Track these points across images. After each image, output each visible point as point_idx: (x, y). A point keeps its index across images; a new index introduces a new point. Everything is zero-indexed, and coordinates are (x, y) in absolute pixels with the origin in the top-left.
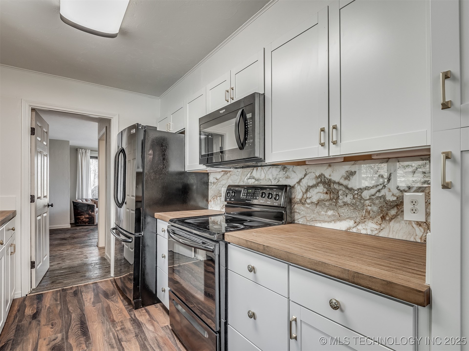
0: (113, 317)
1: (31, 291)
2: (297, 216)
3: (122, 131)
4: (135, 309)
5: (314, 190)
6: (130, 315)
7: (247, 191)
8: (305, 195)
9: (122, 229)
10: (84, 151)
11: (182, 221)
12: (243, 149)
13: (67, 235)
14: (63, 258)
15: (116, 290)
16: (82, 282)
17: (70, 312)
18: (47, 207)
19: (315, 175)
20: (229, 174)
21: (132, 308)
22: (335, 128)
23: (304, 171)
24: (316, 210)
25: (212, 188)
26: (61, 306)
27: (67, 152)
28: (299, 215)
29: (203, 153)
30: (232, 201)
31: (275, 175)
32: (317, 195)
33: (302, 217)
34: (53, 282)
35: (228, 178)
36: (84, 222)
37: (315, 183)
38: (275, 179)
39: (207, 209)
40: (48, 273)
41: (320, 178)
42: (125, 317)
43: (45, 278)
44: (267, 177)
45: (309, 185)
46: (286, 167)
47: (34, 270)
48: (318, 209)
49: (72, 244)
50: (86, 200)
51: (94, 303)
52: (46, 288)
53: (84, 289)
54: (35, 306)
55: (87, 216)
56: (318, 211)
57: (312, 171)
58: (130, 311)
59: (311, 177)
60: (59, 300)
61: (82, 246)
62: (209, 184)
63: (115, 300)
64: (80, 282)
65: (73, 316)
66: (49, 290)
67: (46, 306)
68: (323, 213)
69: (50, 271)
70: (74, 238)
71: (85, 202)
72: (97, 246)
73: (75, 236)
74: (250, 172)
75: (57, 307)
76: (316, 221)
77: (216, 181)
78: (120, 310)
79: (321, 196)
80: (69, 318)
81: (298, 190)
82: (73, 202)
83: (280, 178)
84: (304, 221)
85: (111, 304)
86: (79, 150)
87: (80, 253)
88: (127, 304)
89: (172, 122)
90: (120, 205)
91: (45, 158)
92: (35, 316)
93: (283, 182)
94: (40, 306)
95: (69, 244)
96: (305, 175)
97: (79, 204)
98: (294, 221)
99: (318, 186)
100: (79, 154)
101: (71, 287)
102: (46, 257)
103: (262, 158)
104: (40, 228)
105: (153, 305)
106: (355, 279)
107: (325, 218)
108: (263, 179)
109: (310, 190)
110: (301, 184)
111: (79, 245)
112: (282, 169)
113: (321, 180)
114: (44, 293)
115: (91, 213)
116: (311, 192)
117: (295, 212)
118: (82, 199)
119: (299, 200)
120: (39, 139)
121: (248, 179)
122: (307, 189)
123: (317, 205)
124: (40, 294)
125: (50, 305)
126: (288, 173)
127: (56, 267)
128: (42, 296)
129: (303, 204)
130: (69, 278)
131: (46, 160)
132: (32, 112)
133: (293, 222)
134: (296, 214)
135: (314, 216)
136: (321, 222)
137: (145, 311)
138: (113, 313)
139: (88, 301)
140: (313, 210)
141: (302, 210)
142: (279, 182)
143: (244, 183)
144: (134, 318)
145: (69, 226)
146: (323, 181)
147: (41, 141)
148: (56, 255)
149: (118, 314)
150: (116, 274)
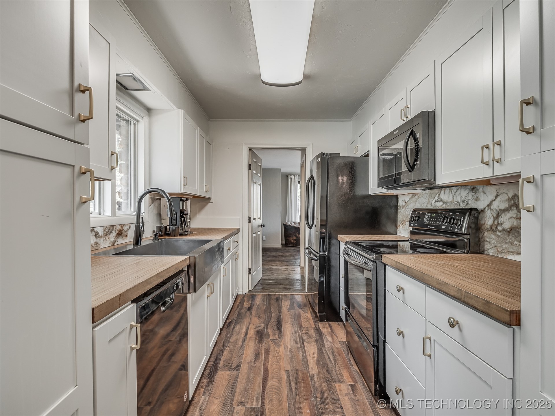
0: (301, 323)
1: (248, 292)
2: (487, 246)
3: (312, 160)
4: (320, 322)
5: (506, 215)
6: (315, 325)
7: (431, 215)
8: (497, 221)
9: (313, 250)
10: (293, 177)
11: (356, 244)
12: (412, 171)
13: (278, 254)
14: (272, 272)
15: (308, 303)
16: (283, 292)
17: (271, 311)
18: (260, 227)
19: (507, 197)
20: (416, 197)
21: (318, 320)
22: (499, 144)
23: (495, 191)
24: (508, 240)
25: (400, 211)
26: (266, 306)
27: (279, 179)
28: (489, 244)
29: (381, 176)
30: (416, 226)
31: (464, 197)
32: (509, 221)
33: (493, 247)
34: (263, 288)
35: (416, 201)
36: (292, 243)
37: (507, 206)
38: (463, 201)
39: (396, 235)
40: (261, 281)
41: (513, 200)
42: (311, 325)
43: (258, 284)
44: (455, 200)
45: (500, 208)
46: (475, 188)
47: (250, 275)
48: (510, 238)
49: (281, 262)
50: (295, 223)
51: (289, 310)
52: (258, 291)
53: (283, 298)
54: (250, 302)
55: (295, 238)
56: (511, 240)
57: (504, 191)
58: (316, 322)
59: (503, 199)
60: (265, 302)
61: (288, 264)
62: (398, 207)
63: (306, 311)
64: (282, 292)
65: (273, 315)
66: (260, 293)
67: (257, 304)
68: (516, 242)
69: (263, 280)
70: (283, 256)
71: (293, 225)
72: (300, 266)
73: (284, 255)
74: (438, 194)
75: (264, 306)
76: (508, 253)
77: (404, 204)
78: (308, 319)
79: (514, 222)
80: (271, 315)
81: (488, 214)
82: (284, 224)
83: (468, 200)
84: (495, 252)
85: (302, 313)
86: (289, 176)
87: (285, 269)
88: (314, 316)
89: (360, 145)
90: (310, 228)
91: (259, 186)
92: (249, 309)
93: (472, 205)
94: (253, 303)
95: (278, 261)
96: (497, 196)
97: (288, 226)
98: (484, 251)
99: (510, 209)
100: (289, 180)
101: (275, 294)
102: (259, 268)
103: (431, 180)
104: (255, 243)
105: (337, 323)
106: (465, 298)
107: (518, 249)
108: (451, 202)
109: (501, 214)
110: (492, 207)
111: (286, 263)
112: (471, 190)
113: (515, 203)
114: (257, 295)
115: (297, 235)
116: (503, 217)
117: (484, 241)
118: (291, 222)
119: (489, 227)
120: (254, 172)
121: (436, 201)
122: (498, 213)
123: (510, 232)
124: (254, 295)
125: (259, 304)
126: (477, 195)
127: (266, 277)
128: (255, 296)
129: (494, 231)
130: (275, 287)
131: (260, 188)
132: (250, 152)
133: (482, 253)
134: (486, 243)
135: (506, 246)
136: (513, 254)
137: (328, 326)
138: (302, 320)
139: (285, 307)
140: (506, 240)
141: (492, 239)
142: (468, 205)
143: (432, 206)
144: (317, 328)
145: (280, 246)
146: (516, 203)
147: (256, 174)
148: (268, 269)
149: (305, 321)
150: (309, 291)
